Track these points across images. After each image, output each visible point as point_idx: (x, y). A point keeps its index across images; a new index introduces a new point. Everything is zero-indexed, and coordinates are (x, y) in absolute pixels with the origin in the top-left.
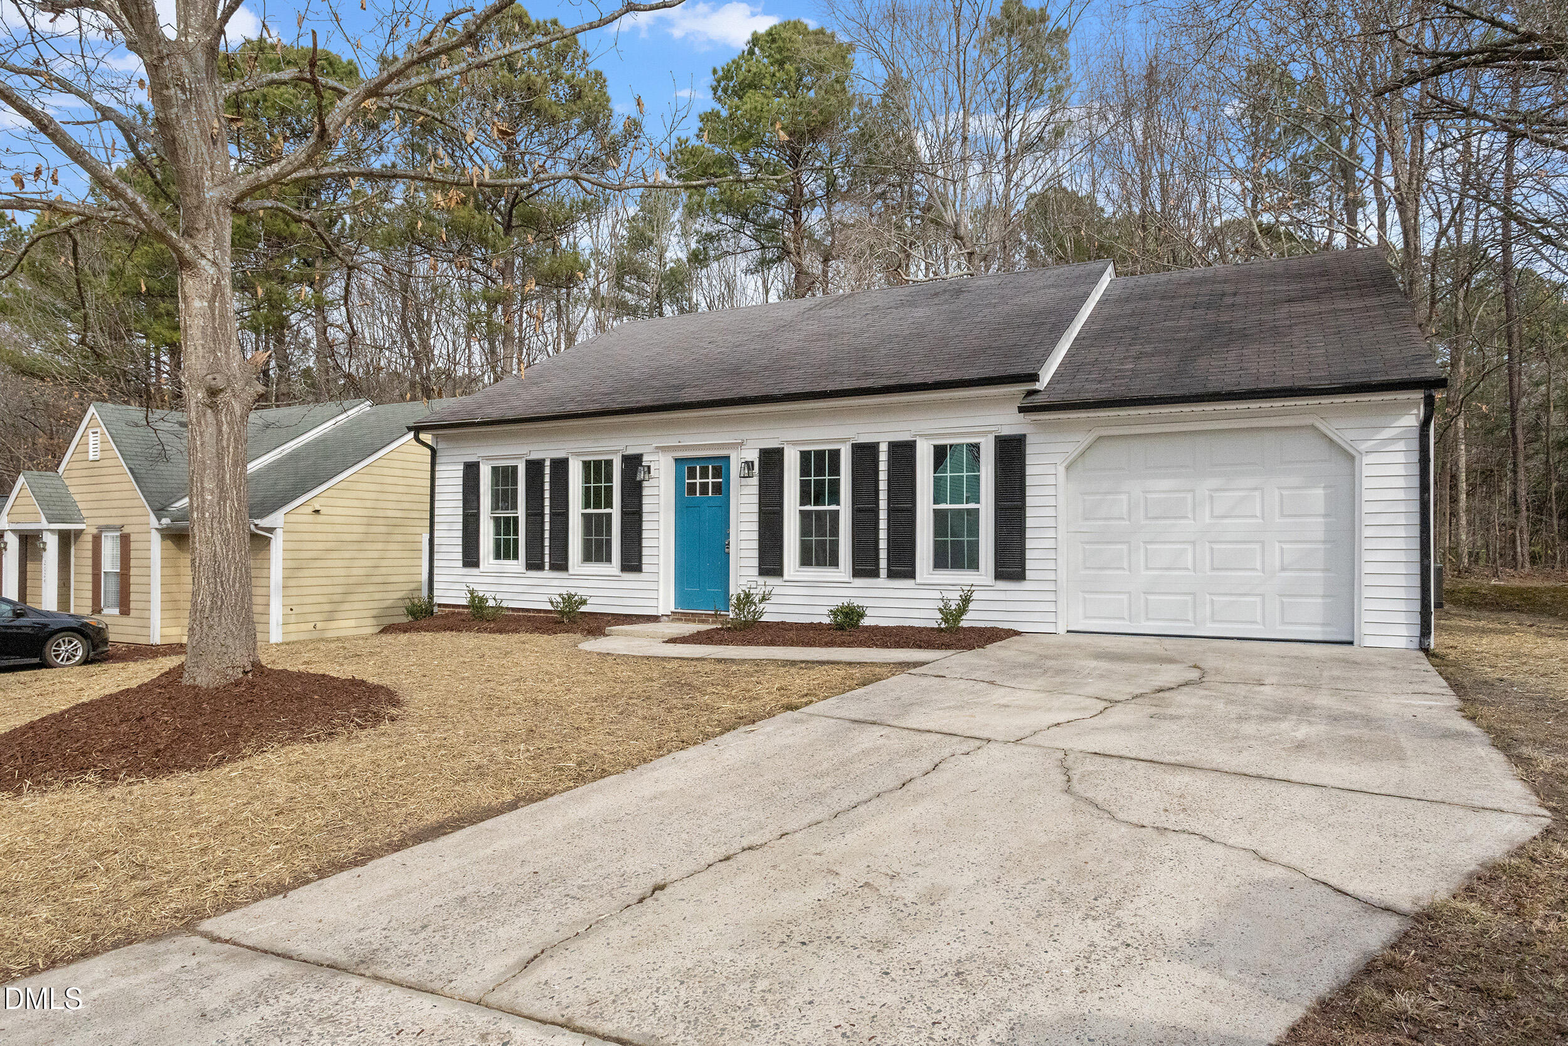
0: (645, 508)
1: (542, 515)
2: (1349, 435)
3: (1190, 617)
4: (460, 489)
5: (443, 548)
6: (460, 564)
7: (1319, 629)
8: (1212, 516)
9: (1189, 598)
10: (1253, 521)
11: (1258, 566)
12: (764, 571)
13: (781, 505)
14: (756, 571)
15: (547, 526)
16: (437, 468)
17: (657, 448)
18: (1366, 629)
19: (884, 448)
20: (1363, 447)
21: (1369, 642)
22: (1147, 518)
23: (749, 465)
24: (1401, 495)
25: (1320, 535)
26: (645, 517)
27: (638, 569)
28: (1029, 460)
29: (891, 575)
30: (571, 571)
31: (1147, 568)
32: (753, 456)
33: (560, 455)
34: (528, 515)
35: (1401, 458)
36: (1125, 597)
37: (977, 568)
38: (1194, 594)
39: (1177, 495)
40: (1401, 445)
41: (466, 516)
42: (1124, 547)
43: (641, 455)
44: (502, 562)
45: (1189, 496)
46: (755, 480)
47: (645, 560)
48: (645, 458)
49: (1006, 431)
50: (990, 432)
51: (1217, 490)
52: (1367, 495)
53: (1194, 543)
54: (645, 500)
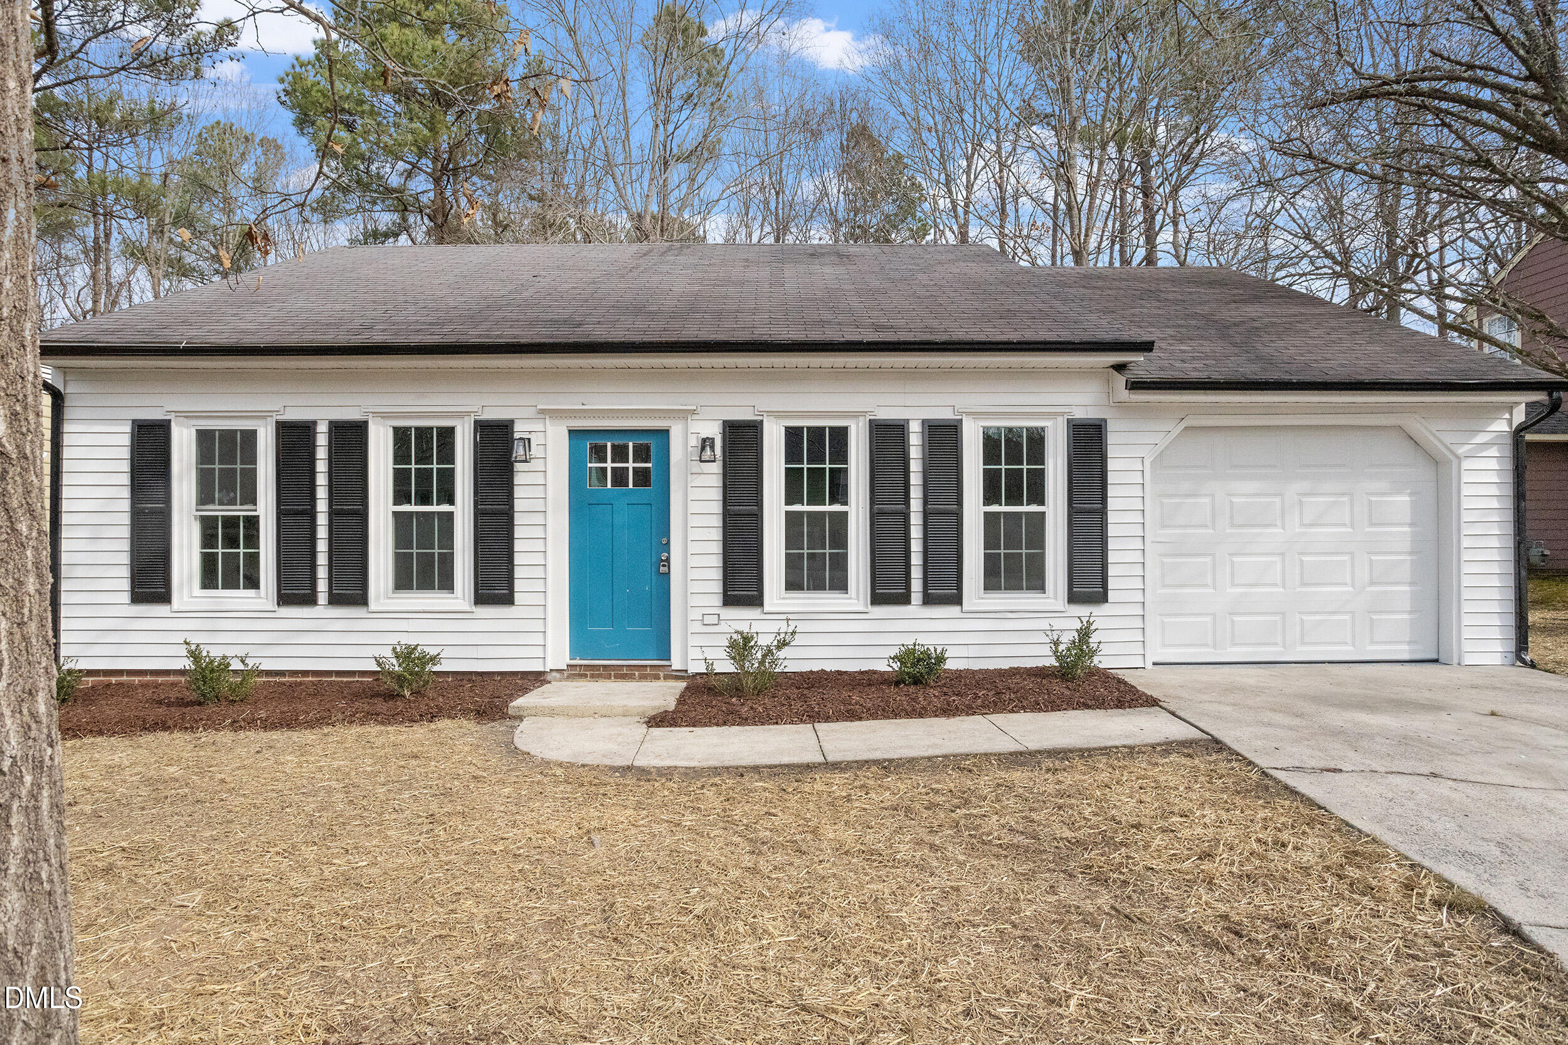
0: (519, 505)
1: (312, 514)
2: (1448, 438)
3: (1279, 640)
4: (126, 466)
5: (79, 572)
6: (126, 598)
7: (1406, 647)
8: (1302, 525)
9: (1278, 618)
10: (1343, 530)
11: (1349, 581)
12: (730, 600)
13: (759, 503)
14: (718, 600)
15: (322, 533)
16: (67, 427)
17: (543, 412)
18: (1467, 646)
19: (915, 428)
20: (1462, 450)
21: (1468, 660)
22: (1233, 525)
23: (706, 443)
24: (1495, 504)
25: (1406, 545)
26: (518, 519)
27: (507, 599)
28: (1111, 452)
29: (929, 600)
30: (373, 605)
31: (1233, 585)
32: (714, 430)
33: (351, 414)
34: (281, 514)
35: (1494, 464)
36: (1208, 619)
37: (1042, 588)
38: (1283, 614)
39: (1262, 499)
40: (1494, 452)
41: (137, 515)
42: (1208, 559)
43: (512, 422)
44: (220, 592)
45: (1277, 500)
46: (716, 468)
47: (518, 585)
48: (518, 427)
49: (1080, 414)
50: (1062, 414)
51: (1305, 495)
52: (1466, 504)
53: (1282, 554)
54: (518, 492)
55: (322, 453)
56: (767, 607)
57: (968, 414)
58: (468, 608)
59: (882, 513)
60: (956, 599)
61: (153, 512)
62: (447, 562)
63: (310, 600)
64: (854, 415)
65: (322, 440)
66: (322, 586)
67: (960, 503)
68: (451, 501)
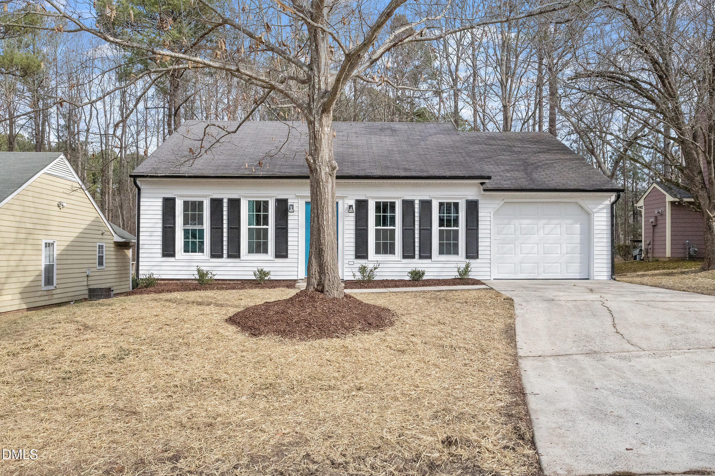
0: (290, 226)
1: (222, 228)
2: (590, 206)
3: (536, 272)
4: (160, 212)
5: (146, 246)
6: (160, 255)
7: (578, 274)
8: (544, 234)
9: (536, 265)
10: (557, 236)
11: (559, 253)
12: (357, 257)
13: (367, 226)
14: (353, 257)
15: (225, 234)
16: (142, 200)
17: (298, 196)
18: (595, 274)
19: (417, 202)
20: (595, 210)
21: (596, 278)
22: (521, 234)
23: (350, 206)
24: (605, 228)
25: (578, 241)
26: (289, 230)
27: (286, 256)
28: (480, 210)
29: (421, 257)
30: (242, 258)
31: (521, 254)
32: (353, 203)
33: (235, 196)
34: (212, 228)
35: (605, 215)
36: (513, 265)
37: (457, 254)
38: (538, 263)
39: (531, 226)
40: (605, 211)
41: (164, 228)
42: (513, 245)
43: (288, 199)
44: (190, 254)
45: (536, 226)
46: (353, 215)
47: (289, 252)
48: (289, 201)
49: (470, 198)
50: (464, 198)
51: (545, 224)
52: (595, 227)
53: (537, 244)
54: (289, 222)
55: (225, 209)
56: (369, 259)
57: (434, 198)
58: (272, 259)
59: (406, 229)
60: (430, 257)
61: (170, 227)
62: (266, 244)
63: (221, 256)
64: (398, 198)
65: (225, 205)
66: (225, 252)
67: (431, 226)
68: (267, 225)
